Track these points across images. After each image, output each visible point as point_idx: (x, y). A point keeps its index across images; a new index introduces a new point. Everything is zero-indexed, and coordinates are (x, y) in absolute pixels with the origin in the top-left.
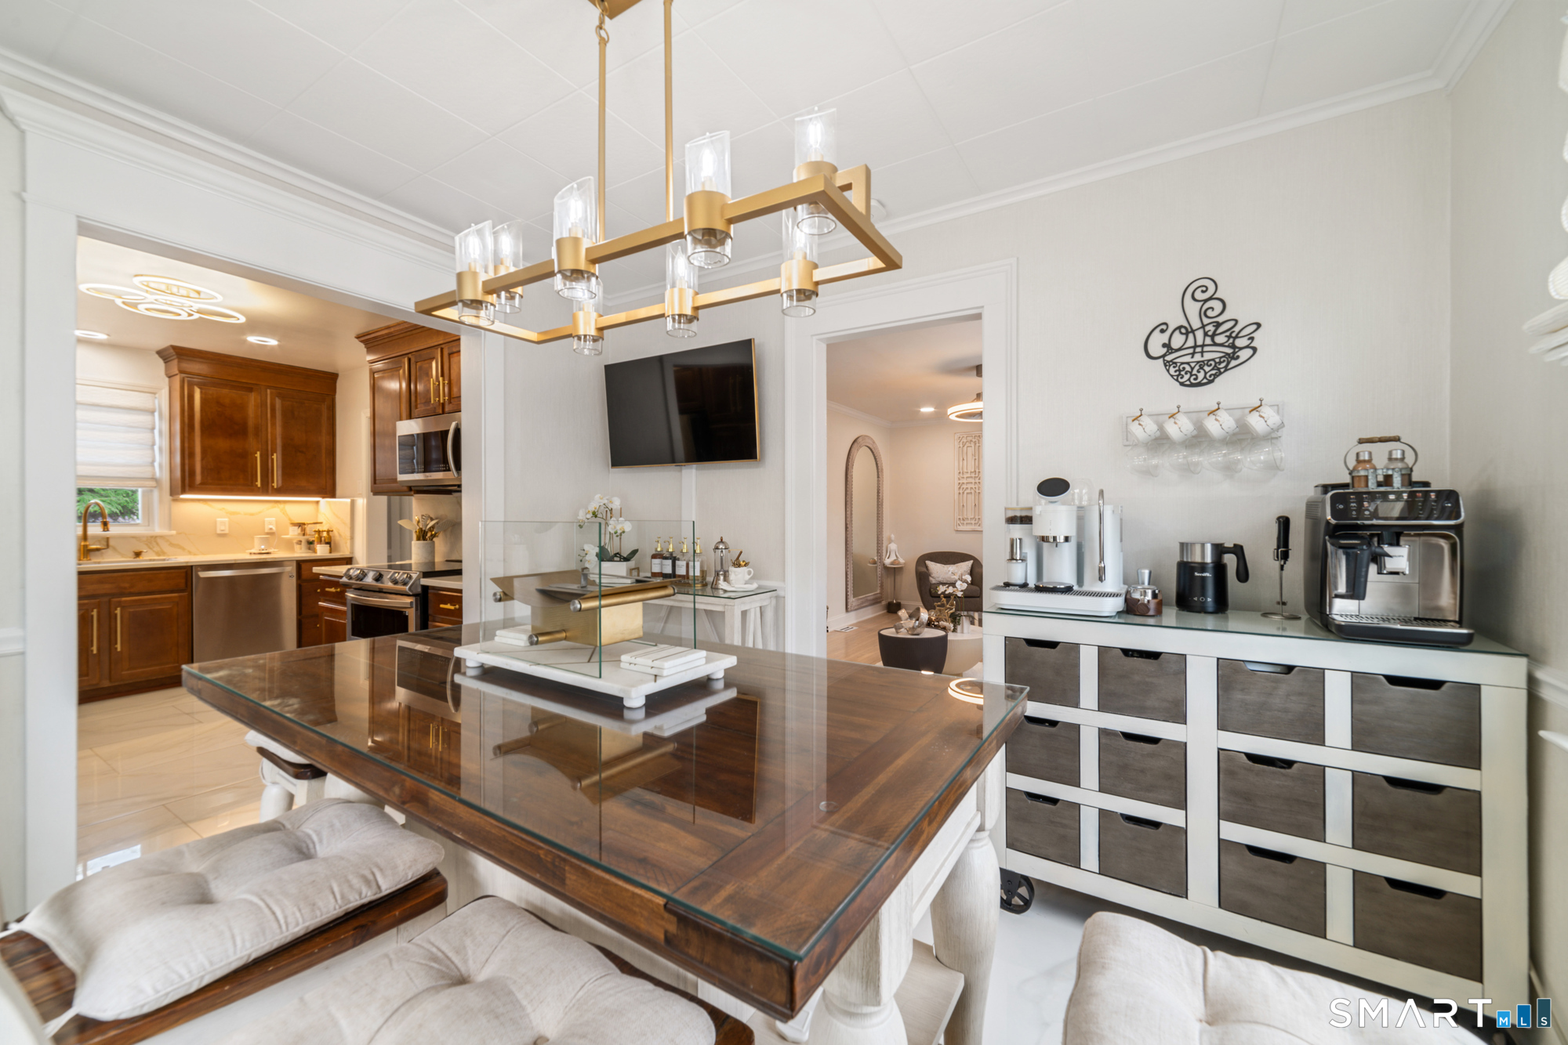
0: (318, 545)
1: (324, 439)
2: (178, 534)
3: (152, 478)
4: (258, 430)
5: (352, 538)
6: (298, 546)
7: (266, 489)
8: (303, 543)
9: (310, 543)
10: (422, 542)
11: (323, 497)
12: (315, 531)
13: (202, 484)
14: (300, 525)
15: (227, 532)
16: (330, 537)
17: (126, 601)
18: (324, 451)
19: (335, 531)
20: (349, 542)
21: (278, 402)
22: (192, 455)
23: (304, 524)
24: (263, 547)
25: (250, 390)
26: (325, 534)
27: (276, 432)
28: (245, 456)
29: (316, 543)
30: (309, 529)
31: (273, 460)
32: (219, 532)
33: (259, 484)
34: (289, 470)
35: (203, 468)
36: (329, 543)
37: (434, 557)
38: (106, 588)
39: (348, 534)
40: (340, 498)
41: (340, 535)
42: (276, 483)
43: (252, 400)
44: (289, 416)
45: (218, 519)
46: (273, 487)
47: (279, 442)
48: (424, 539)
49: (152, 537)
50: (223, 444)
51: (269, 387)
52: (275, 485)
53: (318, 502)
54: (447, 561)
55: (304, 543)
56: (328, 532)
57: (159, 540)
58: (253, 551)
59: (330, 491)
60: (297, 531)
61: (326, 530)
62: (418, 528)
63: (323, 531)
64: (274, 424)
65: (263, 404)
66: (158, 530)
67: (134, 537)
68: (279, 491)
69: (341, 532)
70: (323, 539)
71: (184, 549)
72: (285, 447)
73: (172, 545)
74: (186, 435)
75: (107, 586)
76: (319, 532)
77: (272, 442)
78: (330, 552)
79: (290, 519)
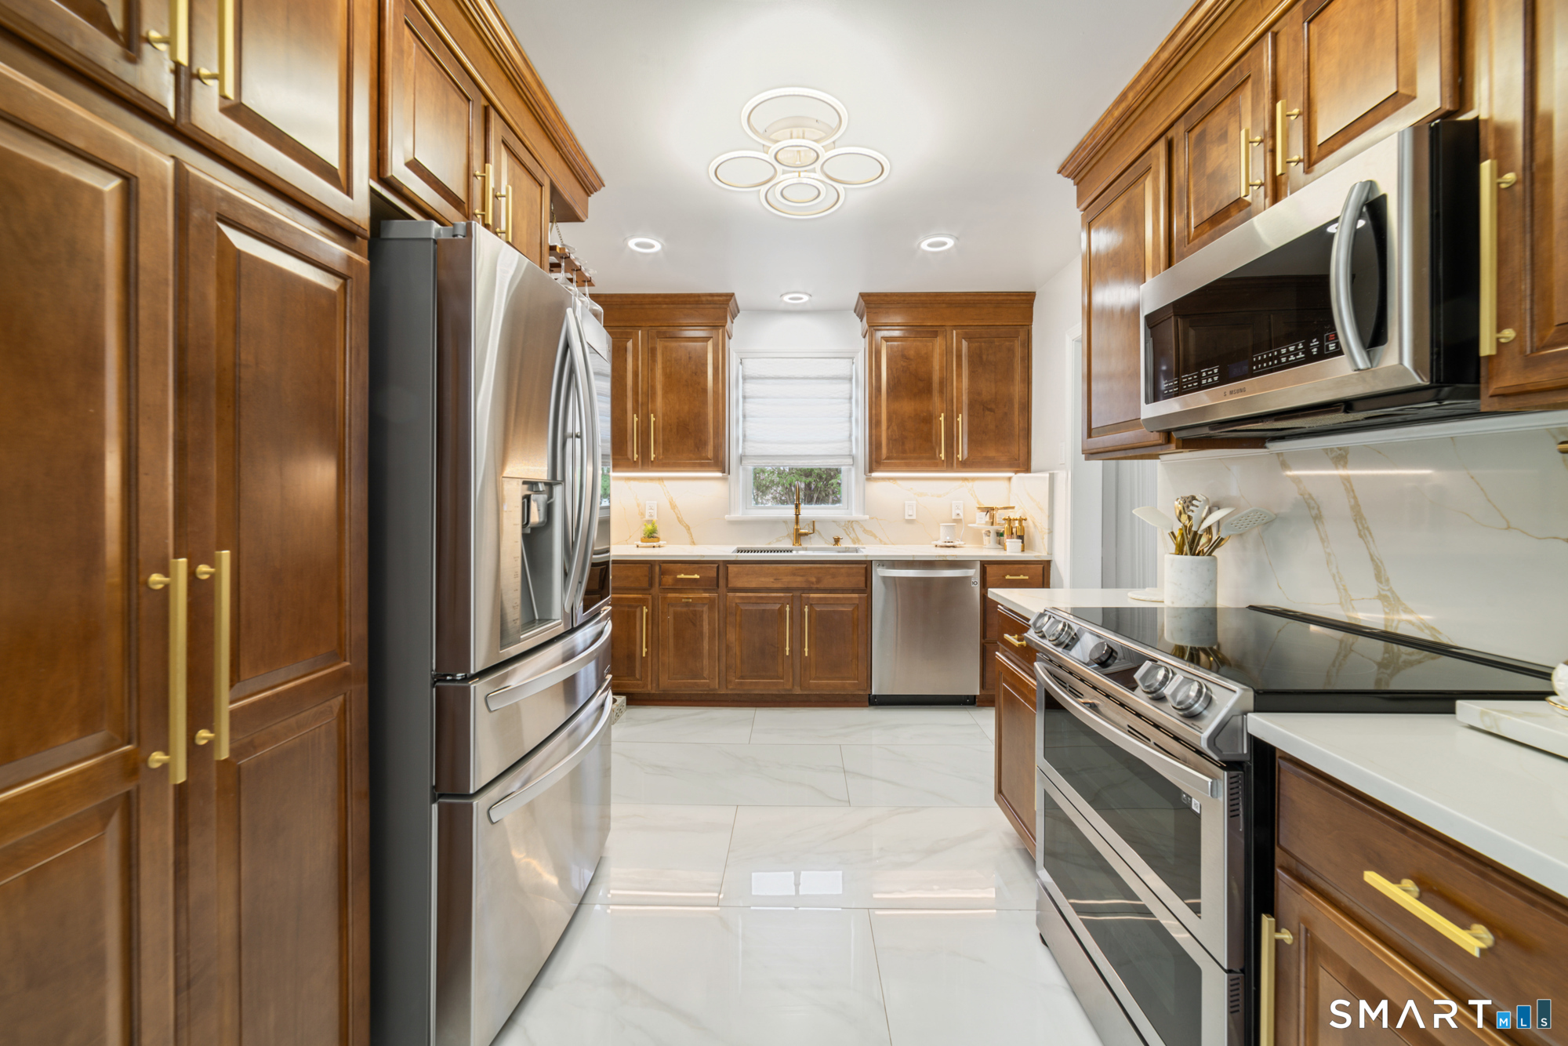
0: (1008, 540)
1: (1017, 389)
2: (871, 518)
3: (850, 455)
4: (943, 383)
5: (1051, 532)
6: (987, 538)
7: (950, 463)
8: (991, 535)
9: (1000, 534)
10: (1189, 557)
11: (1016, 472)
12: (1005, 519)
13: (888, 458)
14: (989, 510)
15: (914, 517)
16: (1023, 529)
17: (813, 598)
18: (1016, 406)
19: (1028, 519)
20: (1046, 537)
21: (965, 343)
22: (878, 423)
23: (993, 509)
24: (948, 538)
25: (935, 334)
26: (1017, 524)
27: (962, 385)
28: (928, 420)
29: (1005, 535)
30: (1000, 515)
31: (958, 422)
32: (907, 517)
33: (943, 455)
34: (976, 437)
35: (889, 439)
36: (1021, 537)
37: (1215, 592)
38: (798, 581)
39: (1046, 526)
40: (1035, 472)
41: (1035, 526)
42: (962, 451)
43: (938, 345)
44: (977, 362)
45: (906, 502)
46: (958, 459)
47: (965, 398)
48: (1193, 552)
49: (849, 521)
50: (907, 407)
51: (955, 327)
52: (960, 456)
53: (1010, 479)
54: (1252, 607)
55: (993, 534)
56: (1021, 520)
57: (855, 525)
58: (940, 543)
59: (1023, 464)
60: (984, 518)
61: (1018, 518)
62: (1180, 525)
63: (1015, 520)
64: (959, 375)
65: (948, 351)
66: (856, 514)
67: (835, 522)
68: (965, 465)
69: (1037, 523)
70: (1014, 530)
71: (875, 537)
72: (971, 406)
73: (865, 531)
74: (874, 399)
75: (799, 579)
76: (1009, 520)
77: (957, 399)
78: (1023, 551)
79: (978, 503)
